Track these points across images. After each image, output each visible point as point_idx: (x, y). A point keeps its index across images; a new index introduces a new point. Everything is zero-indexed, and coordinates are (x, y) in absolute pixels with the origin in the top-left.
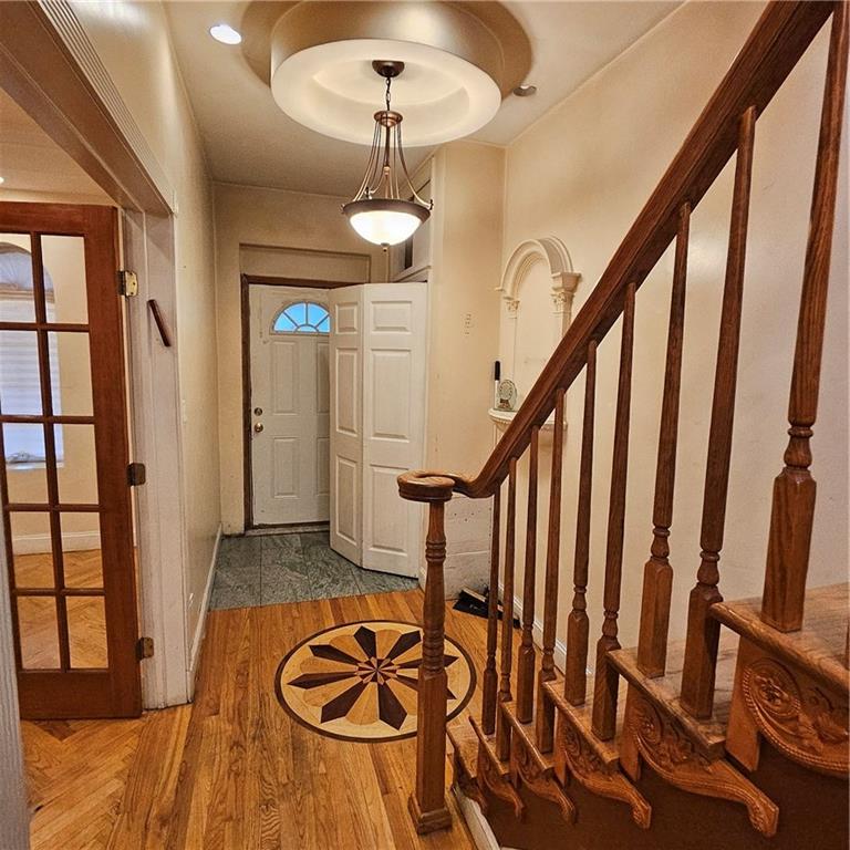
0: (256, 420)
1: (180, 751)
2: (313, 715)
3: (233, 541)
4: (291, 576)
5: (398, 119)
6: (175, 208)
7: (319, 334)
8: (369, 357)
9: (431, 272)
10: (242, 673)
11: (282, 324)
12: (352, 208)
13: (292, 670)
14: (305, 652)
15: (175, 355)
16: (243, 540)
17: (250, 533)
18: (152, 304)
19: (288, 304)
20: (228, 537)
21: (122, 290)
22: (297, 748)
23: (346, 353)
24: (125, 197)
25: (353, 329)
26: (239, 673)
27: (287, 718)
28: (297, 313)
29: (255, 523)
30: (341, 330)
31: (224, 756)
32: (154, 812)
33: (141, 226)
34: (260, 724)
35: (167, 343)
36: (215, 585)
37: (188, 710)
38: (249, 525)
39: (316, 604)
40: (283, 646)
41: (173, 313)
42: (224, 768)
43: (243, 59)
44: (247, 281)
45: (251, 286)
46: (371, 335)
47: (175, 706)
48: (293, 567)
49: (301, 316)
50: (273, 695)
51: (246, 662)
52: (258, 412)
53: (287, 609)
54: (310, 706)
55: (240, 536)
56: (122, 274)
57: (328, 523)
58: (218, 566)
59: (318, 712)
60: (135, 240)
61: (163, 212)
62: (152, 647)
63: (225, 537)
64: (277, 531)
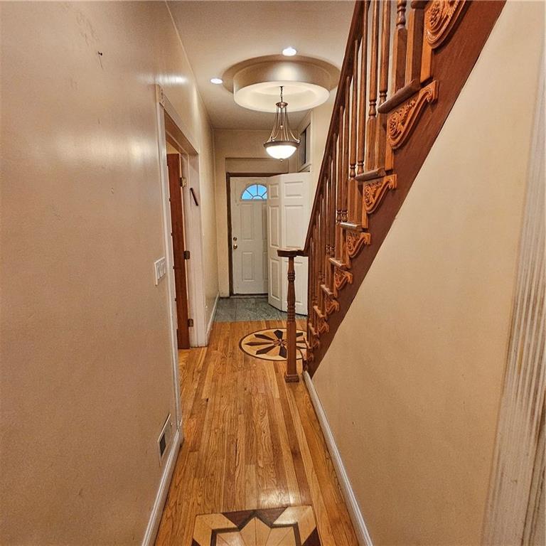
0: (234, 243)
1: (204, 357)
2: (254, 353)
3: (225, 300)
4: (249, 312)
5: (286, 104)
6: (199, 151)
7: (263, 200)
8: (284, 209)
9: (311, 167)
10: (227, 341)
11: (246, 196)
12: (266, 145)
13: (247, 340)
14: (253, 335)
15: (200, 209)
16: (229, 300)
17: (232, 297)
18: (191, 189)
19: (248, 186)
20: (222, 298)
21: (181, 185)
22: (246, 360)
23: (274, 208)
24: (182, 150)
25: (276, 196)
26: (225, 340)
27: (243, 353)
28: (252, 189)
29: (235, 293)
30: (272, 197)
31: (219, 360)
32: (196, 370)
33: (187, 159)
34: (233, 353)
35: (197, 205)
36: (216, 314)
37: (206, 349)
38: (231, 293)
39: (259, 322)
40: (243, 333)
41: (199, 192)
42: (219, 362)
43: (224, 88)
44: (229, 175)
45: (231, 178)
46: (285, 199)
47: (201, 347)
48: (251, 310)
49: (254, 191)
50: (238, 347)
51: (228, 338)
52: (235, 239)
53: (246, 323)
54: (252, 351)
55: (228, 298)
56: (181, 179)
57: (267, 294)
58: (217, 308)
59: (256, 352)
60: (185, 165)
61: (195, 154)
62: (193, 323)
63: (221, 298)
64: (245, 297)
